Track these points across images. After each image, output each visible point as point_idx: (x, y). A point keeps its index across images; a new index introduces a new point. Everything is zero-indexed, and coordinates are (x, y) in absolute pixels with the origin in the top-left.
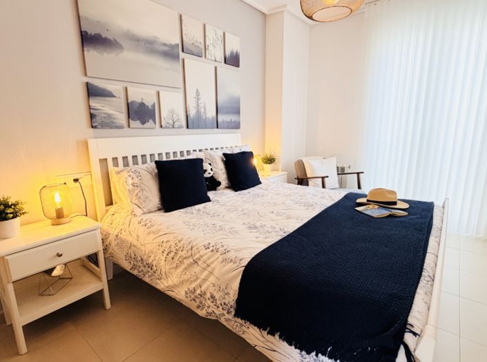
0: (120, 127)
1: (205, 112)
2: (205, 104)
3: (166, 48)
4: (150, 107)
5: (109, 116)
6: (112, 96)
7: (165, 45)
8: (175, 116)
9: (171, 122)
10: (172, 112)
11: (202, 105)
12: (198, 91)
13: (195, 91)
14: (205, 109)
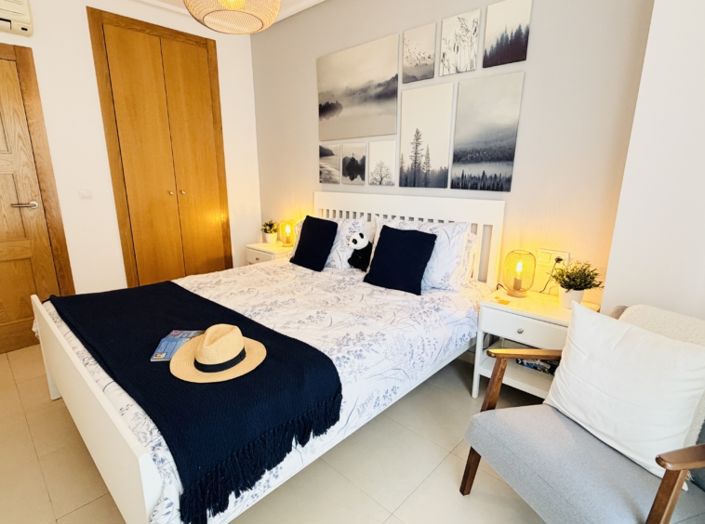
0: (336, 182)
1: (427, 163)
2: (428, 151)
3: (380, 90)
4: (359, 162)
5: (329, 172)
6: (332, 154)
7: (379, 85)
8: (384, 170)
9: (378, 178)
10: (381, 166)
11: (424, 153)
12: (418, 133)
13: (414, 133)
14: (428, 157)
